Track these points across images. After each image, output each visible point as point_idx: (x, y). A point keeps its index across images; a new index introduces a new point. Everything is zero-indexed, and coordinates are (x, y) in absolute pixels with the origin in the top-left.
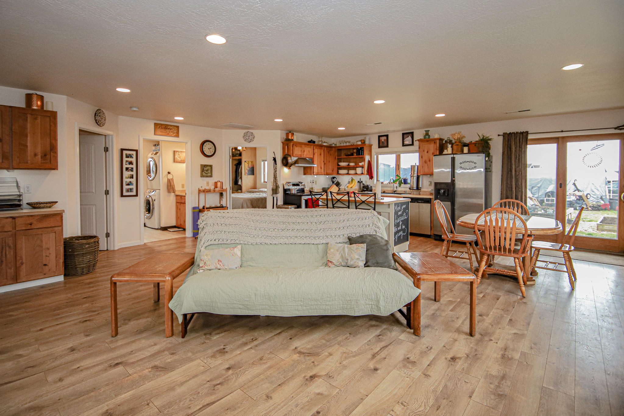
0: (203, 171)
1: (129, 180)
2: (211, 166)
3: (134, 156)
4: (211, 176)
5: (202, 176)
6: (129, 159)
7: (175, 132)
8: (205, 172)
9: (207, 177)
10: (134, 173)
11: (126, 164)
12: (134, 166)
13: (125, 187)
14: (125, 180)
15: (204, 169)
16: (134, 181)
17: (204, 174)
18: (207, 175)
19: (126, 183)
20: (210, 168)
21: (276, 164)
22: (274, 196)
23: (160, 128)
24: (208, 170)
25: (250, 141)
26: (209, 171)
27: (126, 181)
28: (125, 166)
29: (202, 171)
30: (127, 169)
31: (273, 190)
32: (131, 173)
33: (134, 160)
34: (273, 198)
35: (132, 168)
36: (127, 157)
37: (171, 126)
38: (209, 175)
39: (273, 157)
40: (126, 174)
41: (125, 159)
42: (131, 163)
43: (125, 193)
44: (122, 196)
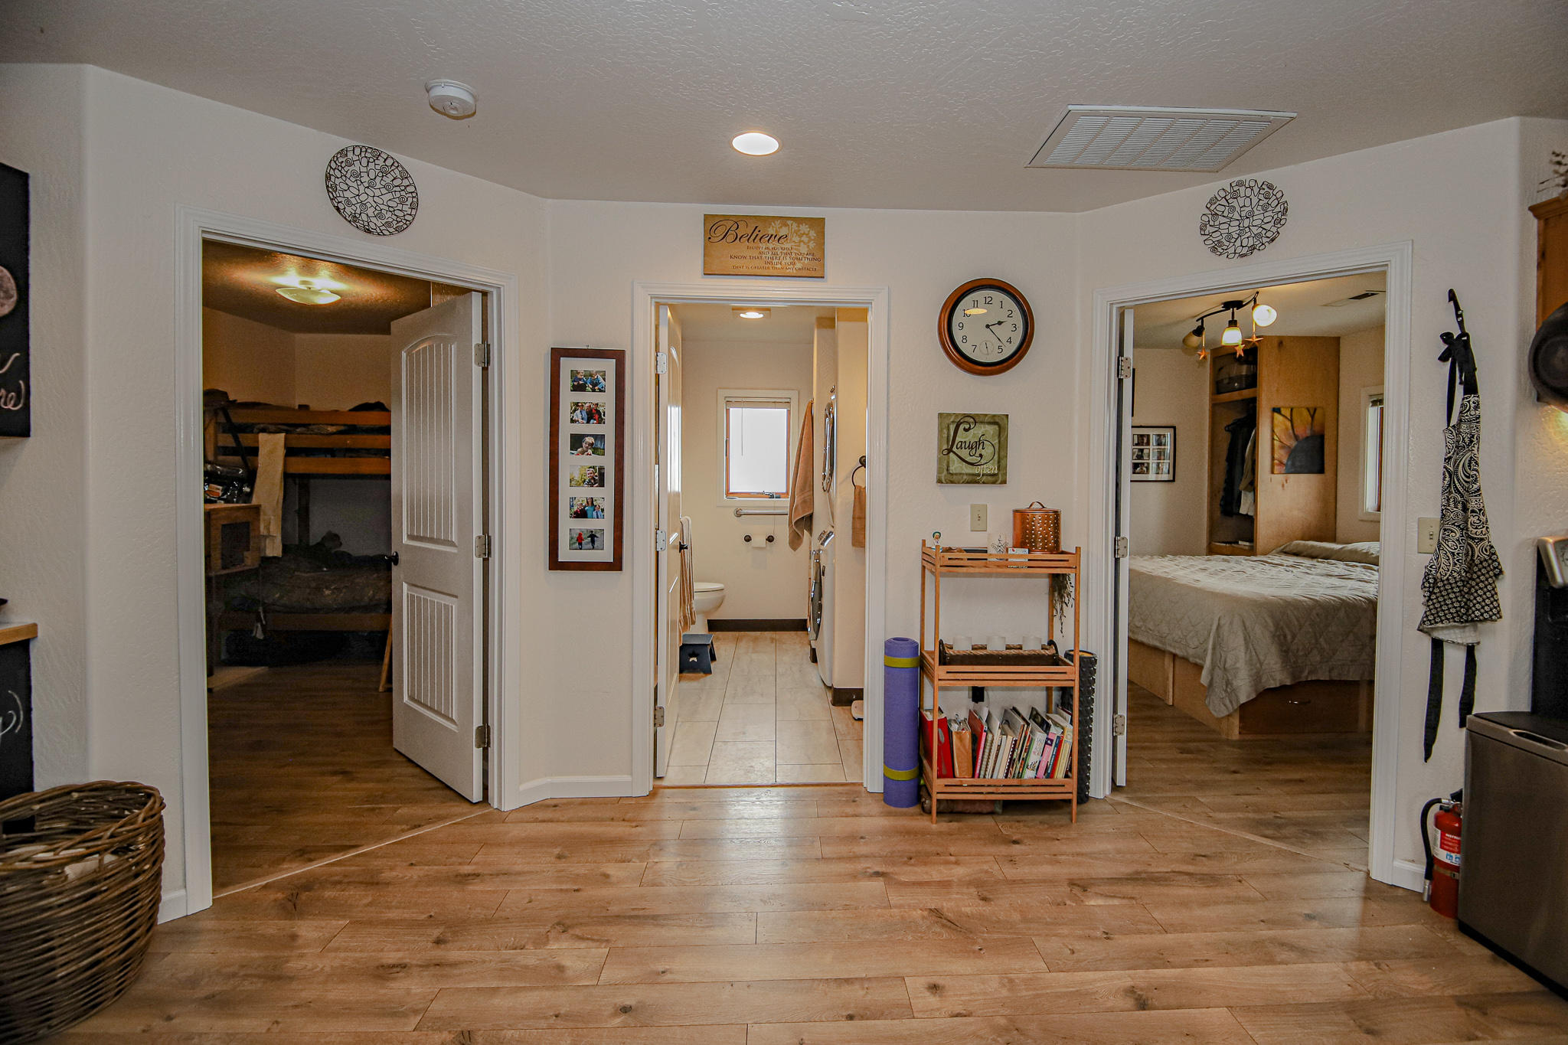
0: (950, 450)
1: (584, 493)
2: (999, 423)
3: (610, 384)
4: (998, 478)
5: (947, 478)
6: (588, 398)
7: (804, 249)
8: (964, 453)
9: (974, 480)
10: (608, 462)
11: (573, 421)
12: (608, 429)
13: (568, 526)
14: (567, 493)
15: (958, 439)
16: (604, 496)
17: (956, 466)
18: (976, 470)
19: (572, 506)
20: (991, 430)
21: (1471, 388)
22: (1439, 635)
23: (730, 238)
24: (979, 443)
25: (1253, 248)
26: (987, 452)
27: (573, 499)
28: (566, 430)
29: (949, 448)
30: (577, 441)
31: (1432, 584)
32: (596, 460)
33: (606, 401)
34: (1438, 646)
35: (600, 438)
36: (578, 387)
37: (784, 220)
38: (991, 468)
39: (1447, 337)
40: (573, 464)
41: (567, 397)
42: (594, 415)
43: (565, 554)
44: (555, 564)
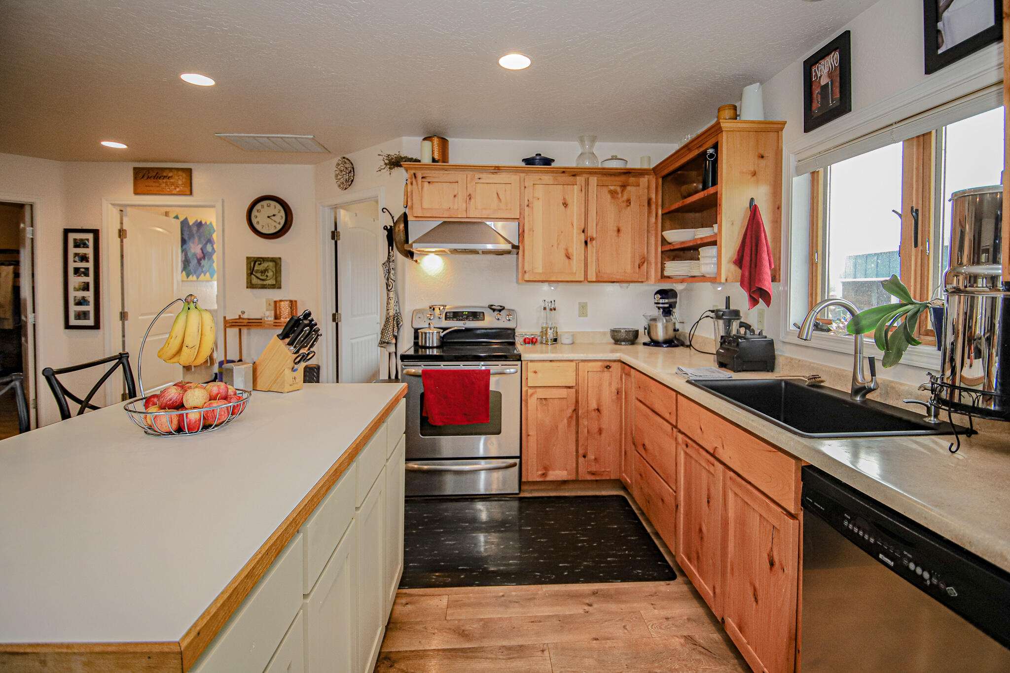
0: (252, 273)
1: (81, 294)
2: (277, 262)
3: (91, 244)
4: (277, 286)
5: (251, 285)
6: (81, 251)
7: (180, 182)
8: (259, 275)
9: (263, 287)
10: (90, 279)
11: (75, 261)
12: (90, 265)
13: (73, 309)
14: (72, 294)
15: (255, 269)
16: (90, 295)
17: (255, 281)
18: (265, 283)
19: (75, 300)
20: (271, 264)
23: (146, 177)
24: (266, 270)
26: (270, 274)
27: (75, 297)
28: (72, 265)
29: (251, 272)
30: (77, 271)
32: (84, 279)
33: (90, 252)
35: (87, 269)
36: (77, 246)
37: (171, 169)
38: (271, 282)
40: (75, 281)
41: (72, 250)
42: (84, 258)
43: (73, 322)
44: (68, 326)
